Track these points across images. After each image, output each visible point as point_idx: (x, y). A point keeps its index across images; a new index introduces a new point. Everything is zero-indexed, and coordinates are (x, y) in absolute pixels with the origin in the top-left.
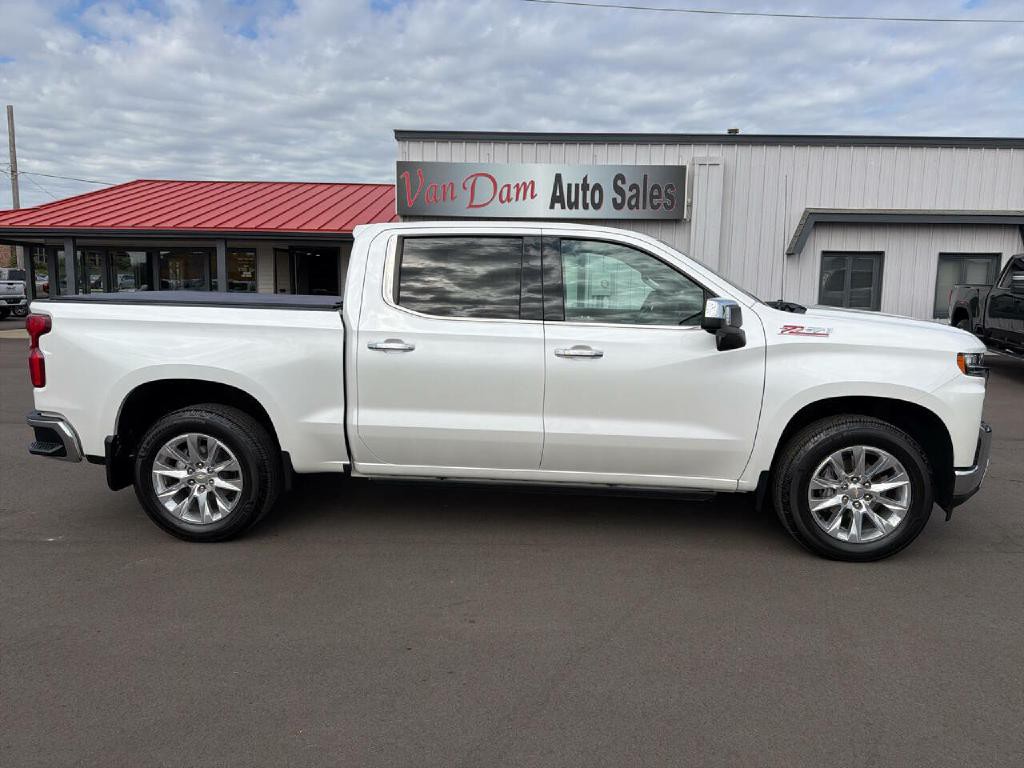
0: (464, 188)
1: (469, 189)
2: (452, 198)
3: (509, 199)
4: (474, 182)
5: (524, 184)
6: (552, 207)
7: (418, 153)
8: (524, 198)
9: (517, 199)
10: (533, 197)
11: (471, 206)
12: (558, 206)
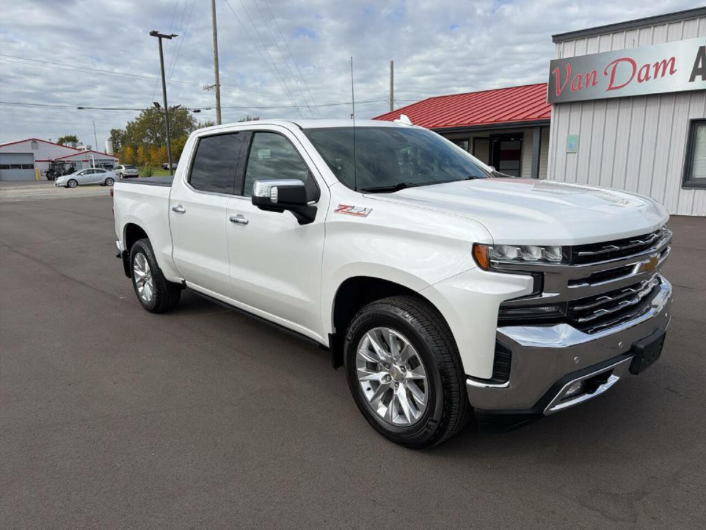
0: (606, 74)
1: (610, 75)
2: (594, 84)
3: (647, 78)
4: (615, 66)
5: (664, 61)
6: (692, 79)
7: (571, 50)
8: (663, 75)
9: (655, 76)
10: (672, 72)
11: (610, 88)
12: (698, 78)
